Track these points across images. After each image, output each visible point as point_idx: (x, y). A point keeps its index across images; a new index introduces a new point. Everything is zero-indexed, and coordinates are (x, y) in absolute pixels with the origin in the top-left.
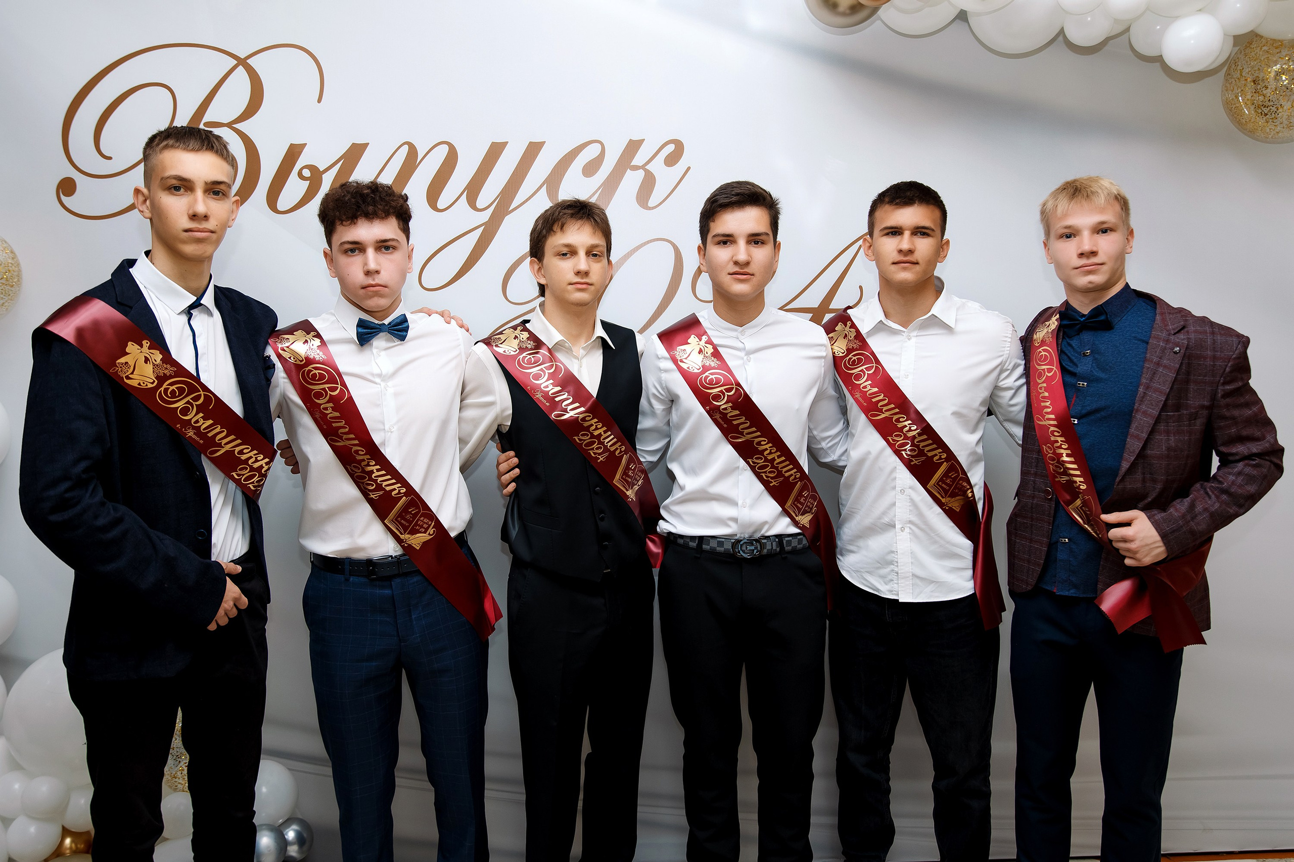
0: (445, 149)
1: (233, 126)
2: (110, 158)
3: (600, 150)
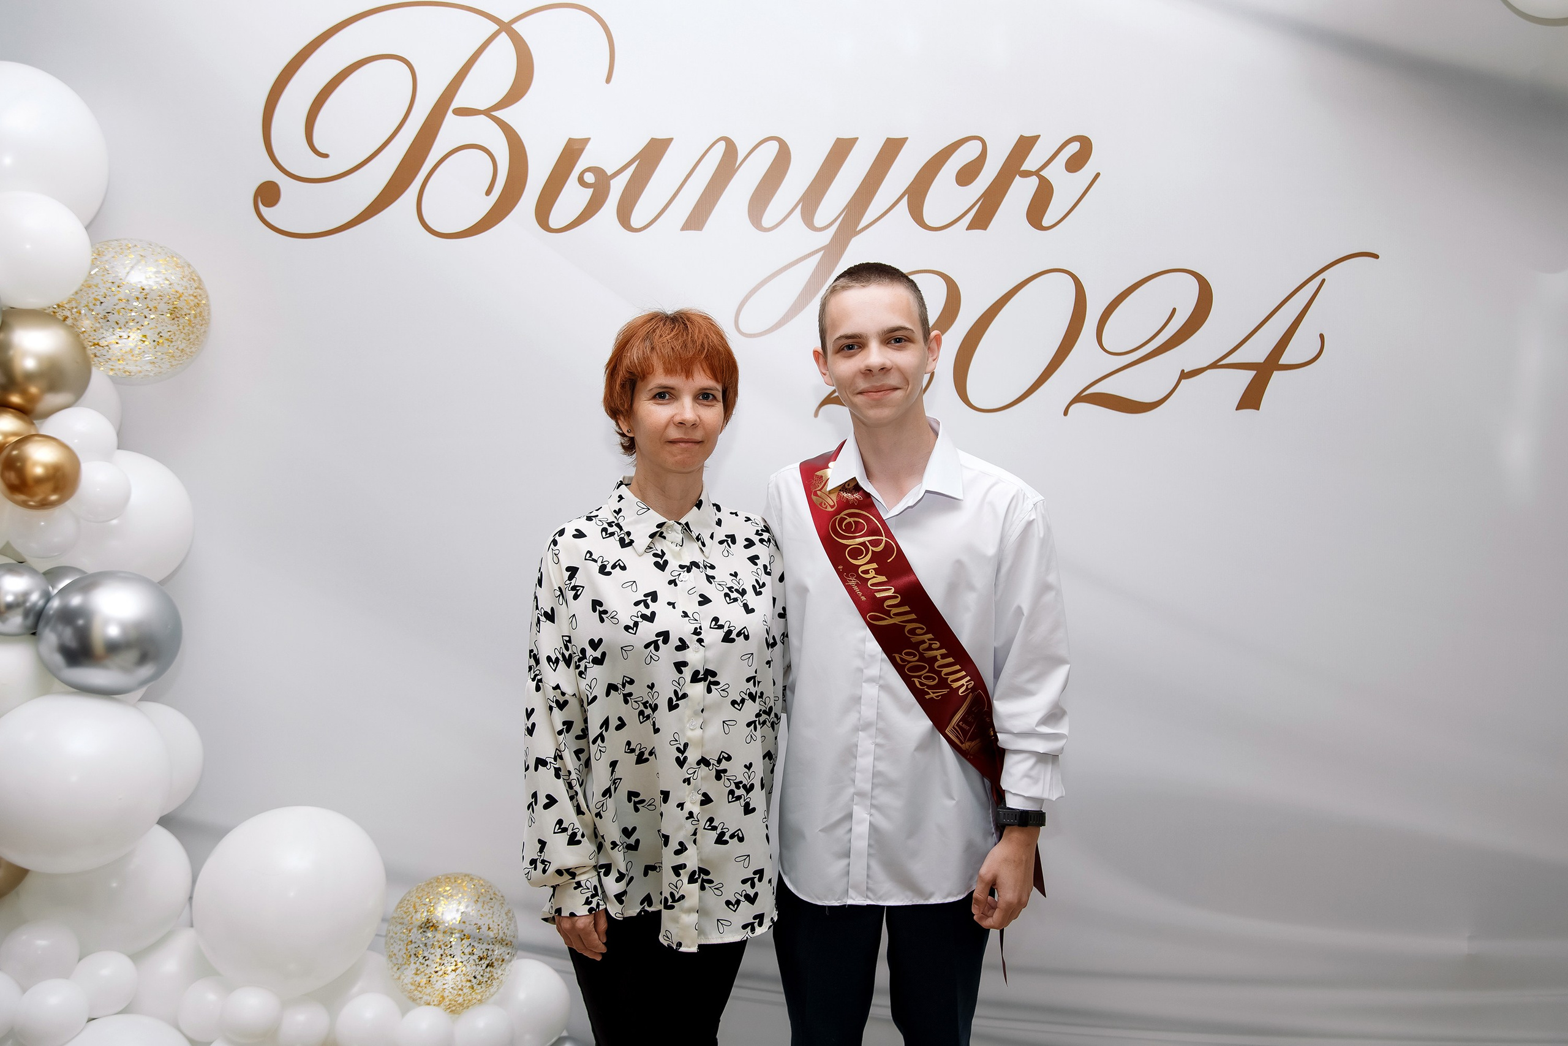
0: (774, 146)
1: (493, 113)
2: (326, 156)
3: (981, 150)
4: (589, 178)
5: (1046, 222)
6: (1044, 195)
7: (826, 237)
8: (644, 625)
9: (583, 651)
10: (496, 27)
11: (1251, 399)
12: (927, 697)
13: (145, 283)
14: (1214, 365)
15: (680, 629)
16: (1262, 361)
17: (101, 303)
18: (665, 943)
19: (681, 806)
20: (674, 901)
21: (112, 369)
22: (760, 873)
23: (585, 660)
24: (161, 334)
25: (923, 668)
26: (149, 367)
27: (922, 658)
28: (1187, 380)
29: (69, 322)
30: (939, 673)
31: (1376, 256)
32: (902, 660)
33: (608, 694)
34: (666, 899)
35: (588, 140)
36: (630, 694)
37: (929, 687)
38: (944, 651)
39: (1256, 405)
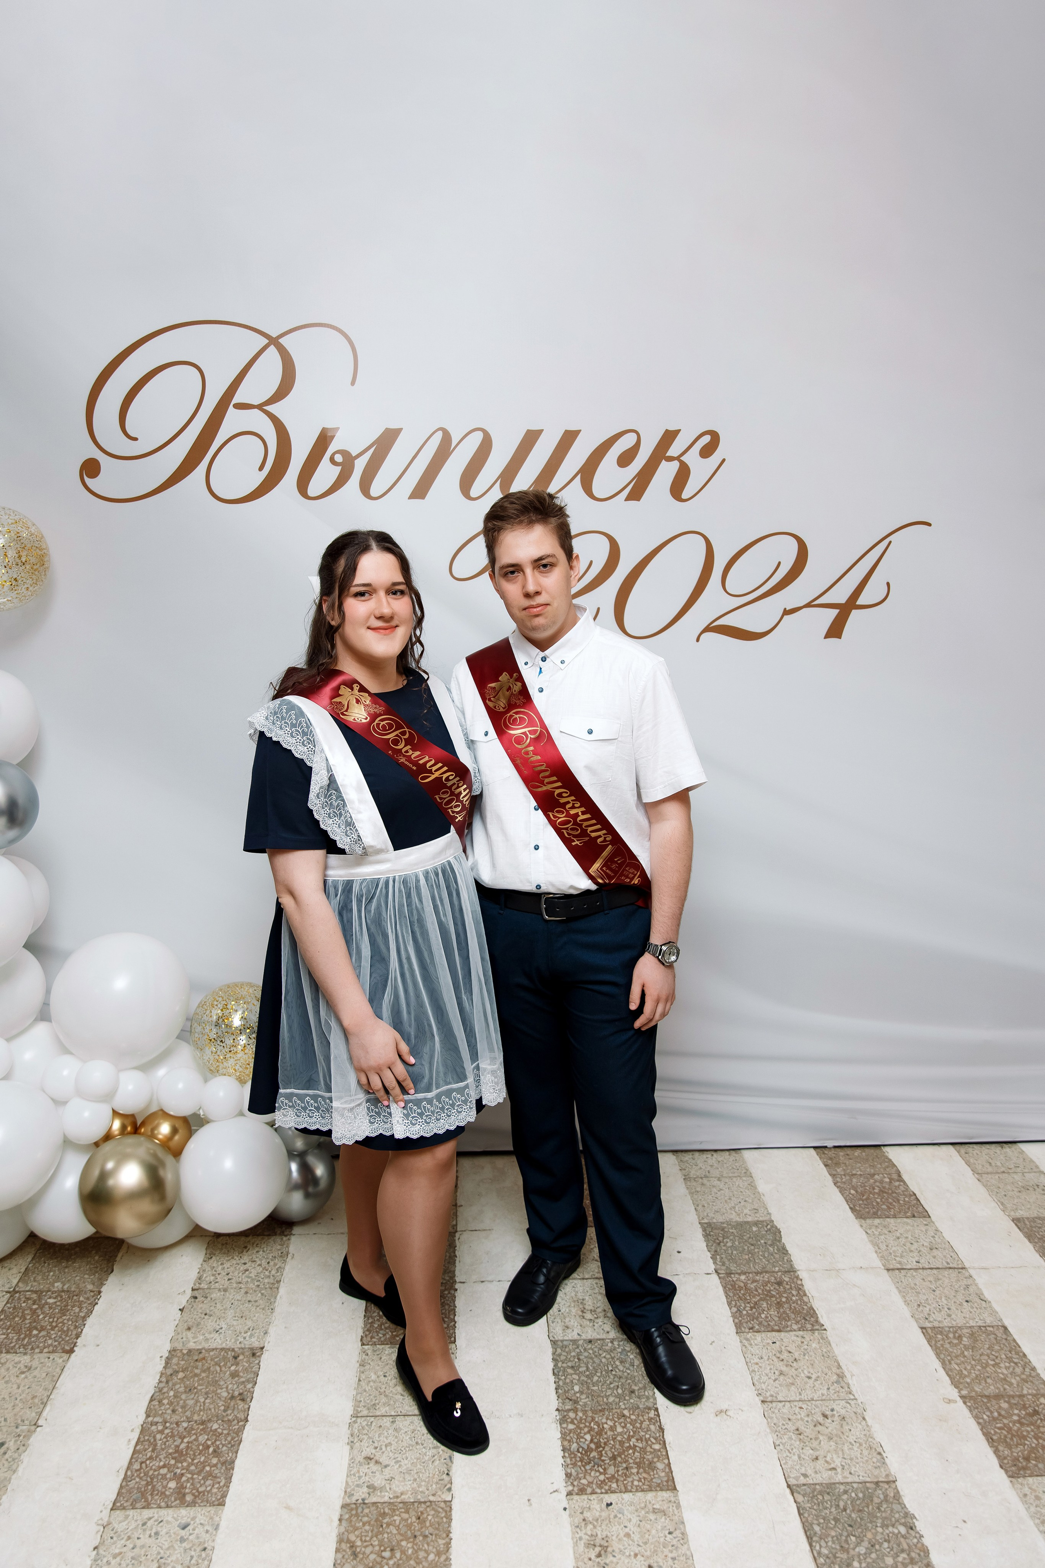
0: (479, 435)
1: (264, 407)
2: (136, 439)
3: (636, 441)
4: (339, 458)
5: (684, 496)
6: (683, 475)
10: (267, 341)
11: (835, 631)
14: (809, 605)
16: (844, 603)
28: (789, 615)
31: (929, 525)
35: (338, 429)
39: (839, 636)
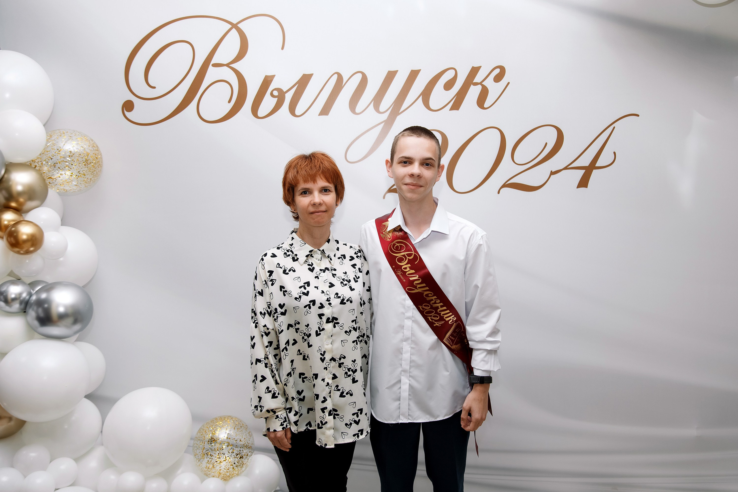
0: (360, 76)
1: (230, 65)
2: (154, 88)
3: (454, 74)
4: (276, 93)
5: (486, 106)
6: (484, 94)
7: (385, 116)
8: (304, 297)
9: (276, 309)
10: (230, 26)
11: (584, 183)
12: (435, 325)
13: (72, 149)
14: (566, 168)
15: (321, 299)
16: (588, 165)
17: (52, 159)
18: (319, 445)
19: (323, 380)
20: (322, 424)
21: (58, 189)
22: (361, 410)
23: (277, 314)
24: (79, 172)
25: (432, 312)
26: (75, 188)
27: (432, 307)
28: (554, 175)
29: (37, 168)
30: (440, 314)
31: (638, 116)
32: (423, 308)
33: (288, 329)
34: (318, 424)
35: (274, 76)
36: (298, 329)
37: (436, 321)
38: (442, 304)
39: (586, 186)
